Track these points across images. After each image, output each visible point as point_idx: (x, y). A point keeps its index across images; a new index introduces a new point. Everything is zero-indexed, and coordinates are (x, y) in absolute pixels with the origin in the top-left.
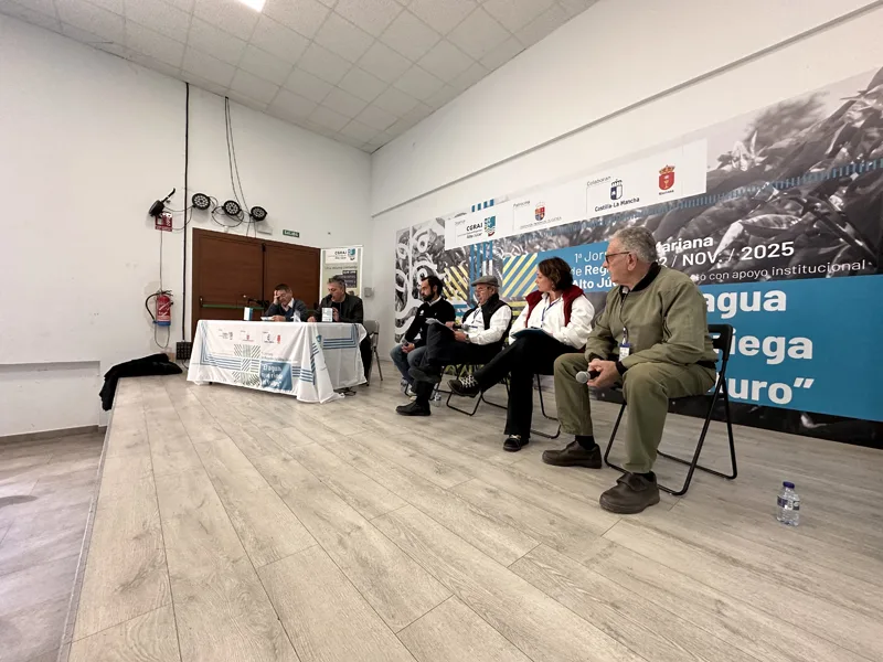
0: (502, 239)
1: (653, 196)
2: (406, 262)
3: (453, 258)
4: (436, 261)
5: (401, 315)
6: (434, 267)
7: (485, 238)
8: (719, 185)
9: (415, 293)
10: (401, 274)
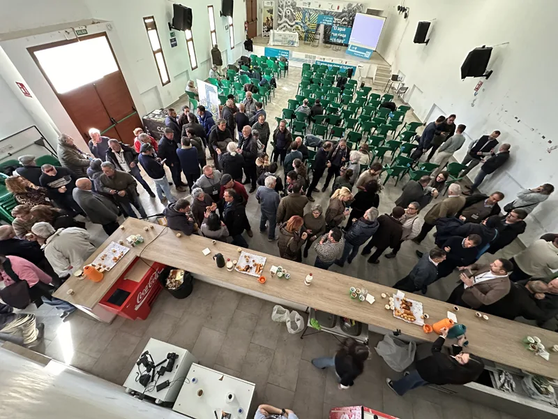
0: (311, 9)
1: (336, 10)
2: (282, 5)
3: (299, 9)
4: (293, 9)
5: (280, 22)
6: (293, 10)
7: (307, 7)
8: (343, 12)
9: (285, 16)
10: (281, 9)
